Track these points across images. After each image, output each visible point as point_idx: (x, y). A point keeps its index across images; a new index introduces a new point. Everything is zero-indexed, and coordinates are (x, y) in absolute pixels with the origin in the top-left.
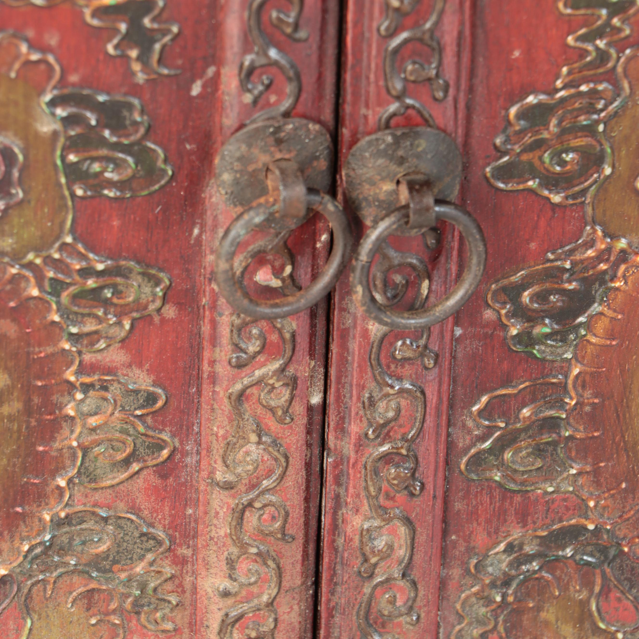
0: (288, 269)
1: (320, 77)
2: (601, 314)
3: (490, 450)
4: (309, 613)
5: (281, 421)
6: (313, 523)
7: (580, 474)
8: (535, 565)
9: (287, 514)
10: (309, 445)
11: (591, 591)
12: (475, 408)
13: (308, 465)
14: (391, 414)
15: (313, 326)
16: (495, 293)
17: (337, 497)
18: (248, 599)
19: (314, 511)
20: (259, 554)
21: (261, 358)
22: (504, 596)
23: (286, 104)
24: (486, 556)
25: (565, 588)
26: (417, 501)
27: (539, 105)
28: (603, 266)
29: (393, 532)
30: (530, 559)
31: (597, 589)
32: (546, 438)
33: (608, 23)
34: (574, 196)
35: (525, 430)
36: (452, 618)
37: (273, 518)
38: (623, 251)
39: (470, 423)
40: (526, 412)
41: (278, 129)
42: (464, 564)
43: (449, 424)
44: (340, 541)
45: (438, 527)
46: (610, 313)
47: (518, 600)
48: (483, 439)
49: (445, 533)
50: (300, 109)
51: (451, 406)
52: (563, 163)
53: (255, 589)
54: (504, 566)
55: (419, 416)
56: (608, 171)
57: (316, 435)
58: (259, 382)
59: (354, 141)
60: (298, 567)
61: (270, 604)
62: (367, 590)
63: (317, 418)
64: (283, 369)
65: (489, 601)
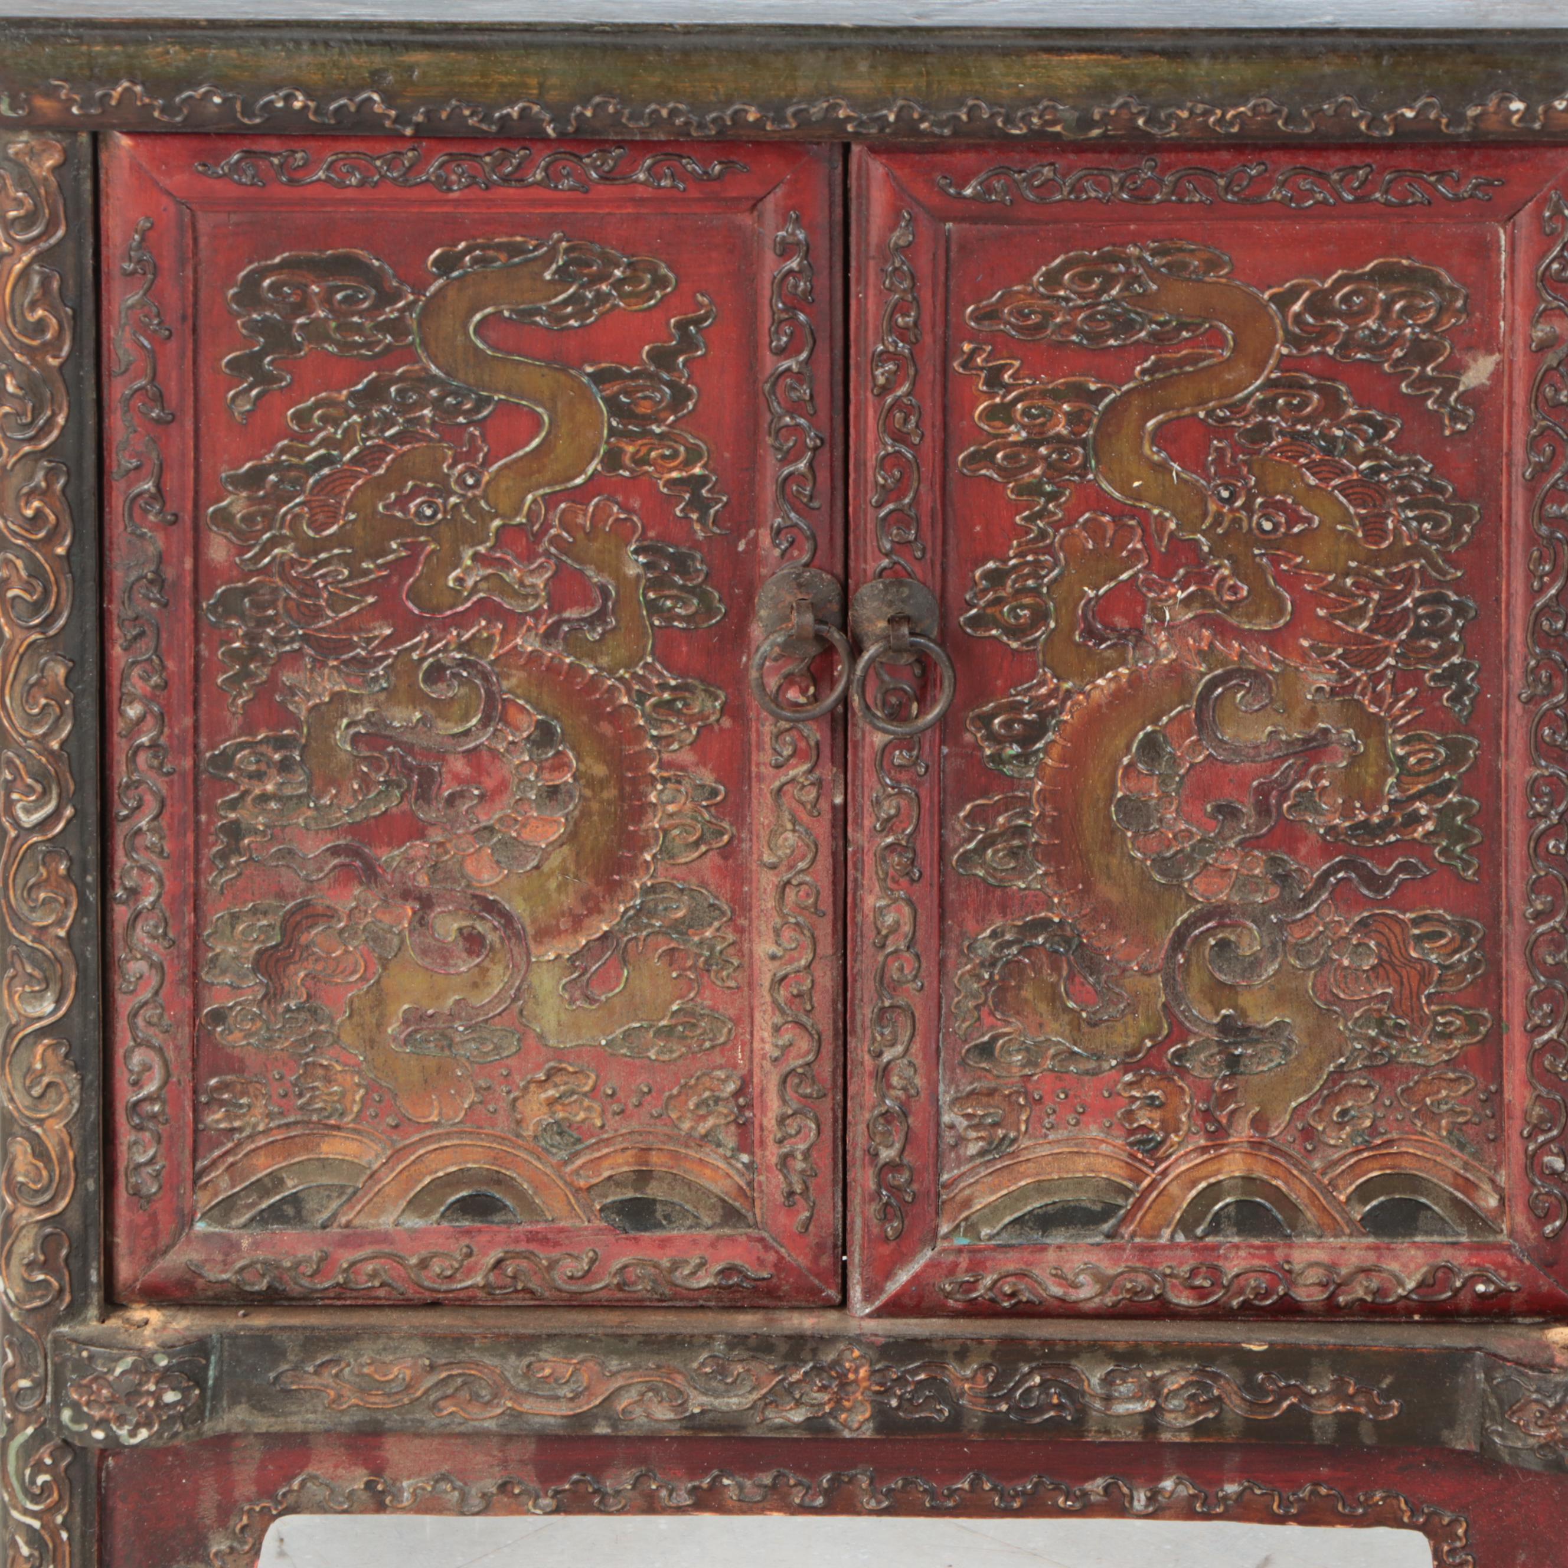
0: (812, 690)
1: (832, 539)
2: (1053, 741)
3: (975, 850)
4: (840, 980)
5: (810, 814)
6: (841, 903)
7: (1045, 874)
8: (1014, 950)
9: (818, 893)
10: (834, 838)
11: (1060, 975)
12: (962, 814)
13: (834, 854)
14: (893, 812)
15: (833, 738)
16: (973, 720)
17: (856, 880)
18: (791, 961)
19: (841, 893)
20: (797, 924)
21: (793, 761)
22: (992, 975)
23: (805, 558)
24: (976, 940)
25: (1039, 971)
26: (917, 886)
27: (996, 570)
28: (1053, 702)
29: (899, 910)
30: (1009, 944)
31: (1065, 973)
32: (1016, 842)
33: (1045, 508)
34: (1028, 644)
35: (1001, 834)
36: (952, 992)
37: (808, 895)
38: (1068, 691)
39: (958, 827)
40: (1001, 820)
41: (799, 576)
42: (959, 946)
43: (941, 827)
44: (859, 918)
45: (935, 910)
46: (1061, 741)
47: (1003, 979)
48: (969, 840)
49: (942, 918)
50: (816, 562)
51: (942, 812)
52: (1017, 617)
53: (796, 954)
54: (990, 949)
55: (915, 814)
56: (1052, 625)
57: (840, 830)
58: (793, 780)
59: (857, 587)
60: (829, 939)
61: (808, 967)
62: (881, 958)
63: (841, 816)
64: (811, 771)
65: (979, 978)
